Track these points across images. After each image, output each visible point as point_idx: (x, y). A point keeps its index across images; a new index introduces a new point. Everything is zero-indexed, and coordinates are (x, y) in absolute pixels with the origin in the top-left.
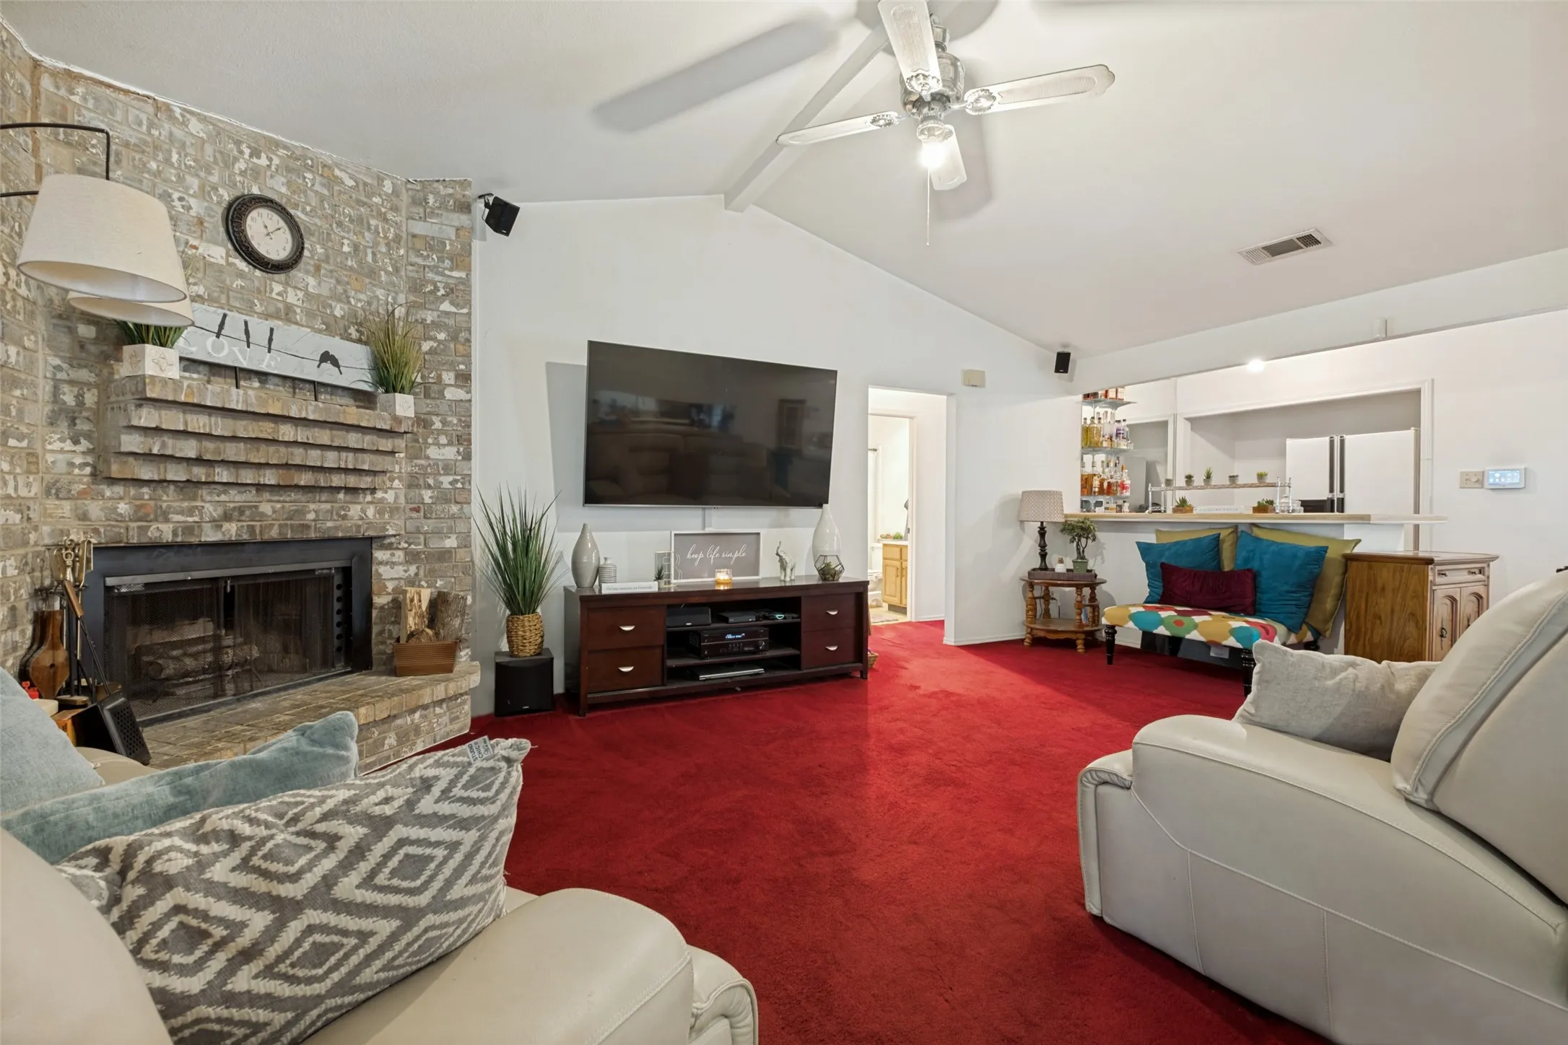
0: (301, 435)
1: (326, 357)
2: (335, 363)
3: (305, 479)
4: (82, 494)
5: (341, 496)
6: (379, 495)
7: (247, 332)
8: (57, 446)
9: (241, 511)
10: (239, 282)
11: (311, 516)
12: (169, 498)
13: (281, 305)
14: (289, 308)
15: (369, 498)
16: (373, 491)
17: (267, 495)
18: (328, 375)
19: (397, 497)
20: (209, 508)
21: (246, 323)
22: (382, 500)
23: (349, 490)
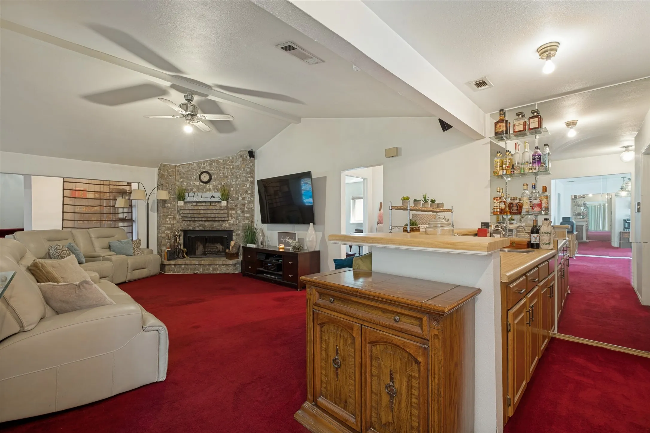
0: (204, 212)
1: (213, 197)
2: (214, 197)
3: (210, 219)
4: (181, 223)
5: (221, 222)
6: (229, 221)
7: (198, 195)
8: (178, 216)
9: (202, 225)
10: (202, 187)
11: (215, 226)
12: (192, 223)
13: (208, 189)
14: (210, 189)
15: (227, 222)
16: (228, 221)
17: (206, 222)
18: (213, 200)
19: (233, 222)
20: (197, 224)
21: (198, 194)
22: (230, 223)
23: (222, 221)
